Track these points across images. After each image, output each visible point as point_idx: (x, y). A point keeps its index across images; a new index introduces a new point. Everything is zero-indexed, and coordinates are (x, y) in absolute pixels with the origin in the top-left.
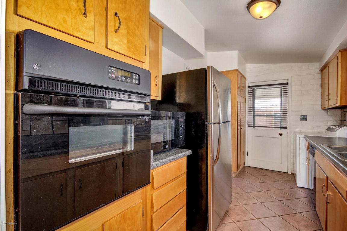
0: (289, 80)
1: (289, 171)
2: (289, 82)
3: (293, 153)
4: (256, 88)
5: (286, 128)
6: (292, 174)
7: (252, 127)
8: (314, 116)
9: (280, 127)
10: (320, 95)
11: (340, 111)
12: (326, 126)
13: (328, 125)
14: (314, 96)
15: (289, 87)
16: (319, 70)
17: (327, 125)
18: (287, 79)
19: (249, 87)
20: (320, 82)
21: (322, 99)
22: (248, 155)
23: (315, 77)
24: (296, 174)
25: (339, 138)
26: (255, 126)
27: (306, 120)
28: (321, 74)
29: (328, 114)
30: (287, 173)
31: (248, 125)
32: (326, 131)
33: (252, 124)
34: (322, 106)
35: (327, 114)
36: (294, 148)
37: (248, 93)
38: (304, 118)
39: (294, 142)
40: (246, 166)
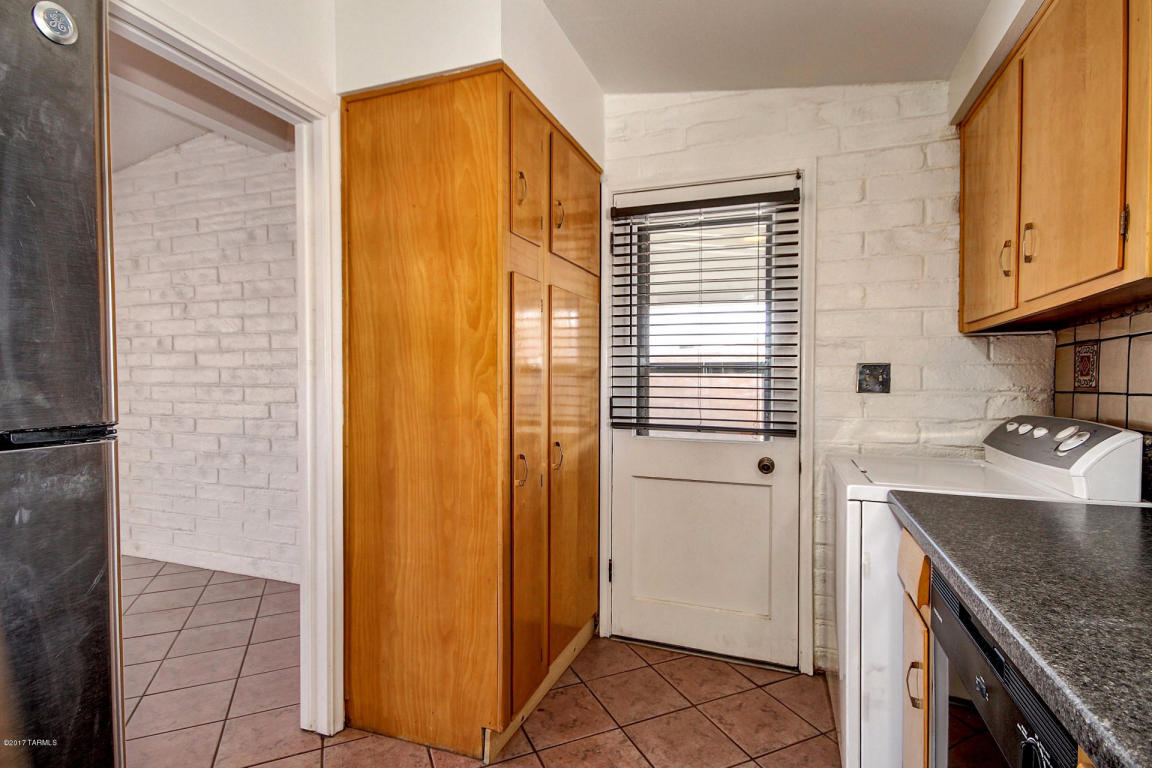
0: (806, 175)
1: (803, 656)
2: (806, 187)
3: (825, 566)
4: (651, 220)
5: (792, 434)
6: (819, 673)
7: (634, 432)
8: (921, 370)
9: (761, 426)
10: (955, 257)
11: (1047, 340)
12: (981, 419)
13: (990, 415)
14: (923, 261)
15: (806, 213)
16: (947, 118)
17: (984, 419)
18: (793, 168)
19: (617, 213)
20: (954, 189)
21: (962, 275)
22: (610, 580)
23: (930, 163)
24: (836, 675)
25: (1092, 509)
26: (651, 422)
27: (885, 387)
28: (958, 142)
29: (988, 357)
30: (796, 669)
31: (612, 417)
32: (982, 449)
33: (634, 413)
34: (961, 311)
35: (983, 358)
36: (830, 541)
37: (612, 246)
38: (875, 378)
39: (830, 505)
40: (602, 634)
